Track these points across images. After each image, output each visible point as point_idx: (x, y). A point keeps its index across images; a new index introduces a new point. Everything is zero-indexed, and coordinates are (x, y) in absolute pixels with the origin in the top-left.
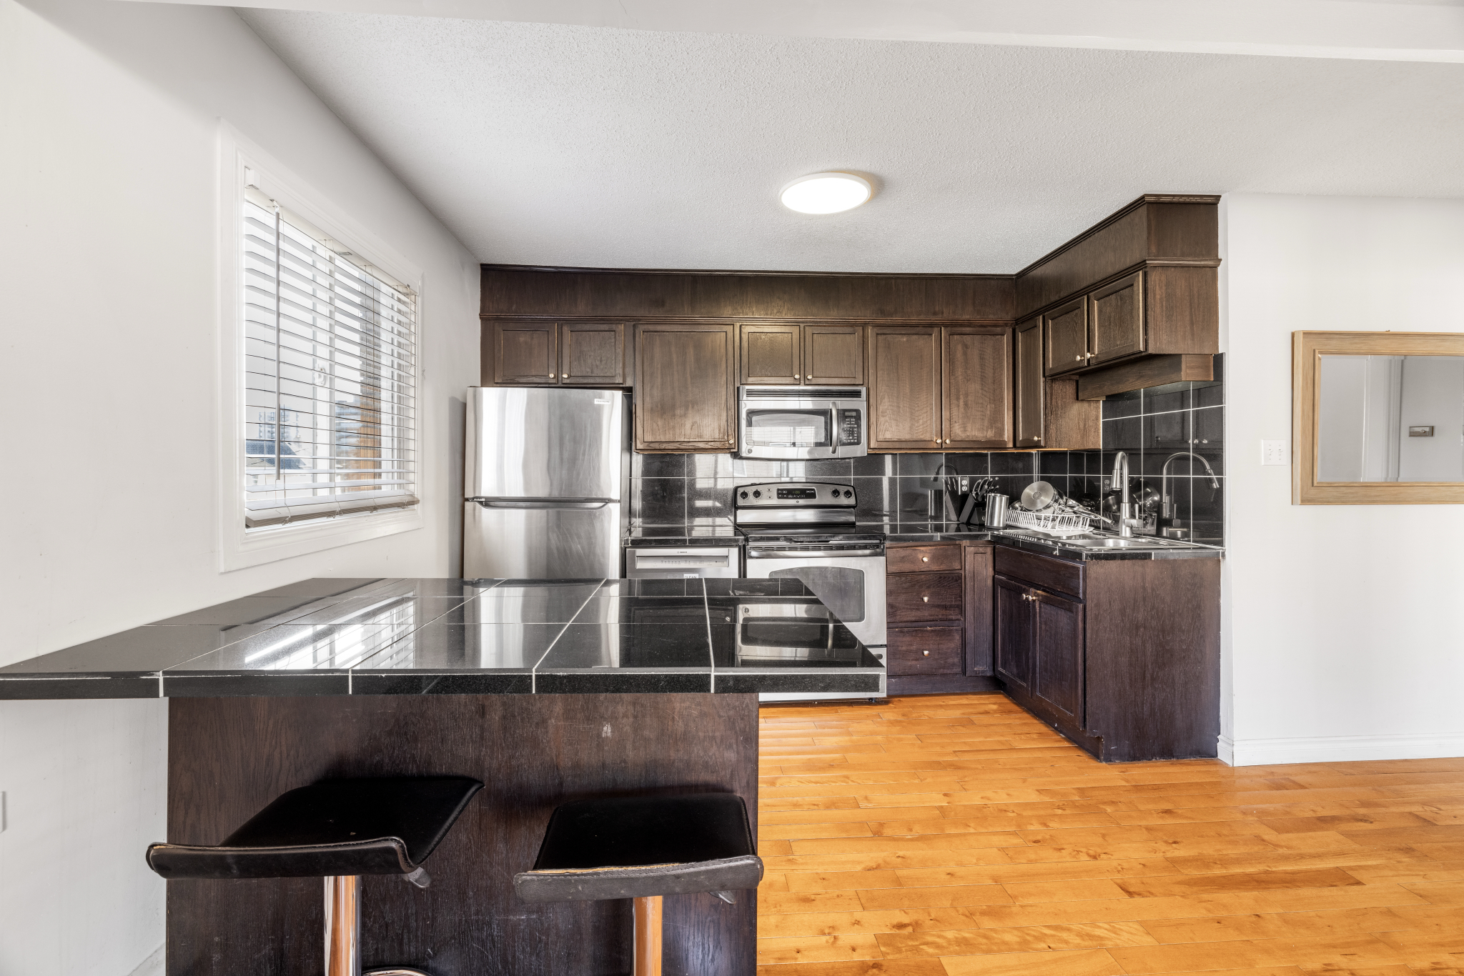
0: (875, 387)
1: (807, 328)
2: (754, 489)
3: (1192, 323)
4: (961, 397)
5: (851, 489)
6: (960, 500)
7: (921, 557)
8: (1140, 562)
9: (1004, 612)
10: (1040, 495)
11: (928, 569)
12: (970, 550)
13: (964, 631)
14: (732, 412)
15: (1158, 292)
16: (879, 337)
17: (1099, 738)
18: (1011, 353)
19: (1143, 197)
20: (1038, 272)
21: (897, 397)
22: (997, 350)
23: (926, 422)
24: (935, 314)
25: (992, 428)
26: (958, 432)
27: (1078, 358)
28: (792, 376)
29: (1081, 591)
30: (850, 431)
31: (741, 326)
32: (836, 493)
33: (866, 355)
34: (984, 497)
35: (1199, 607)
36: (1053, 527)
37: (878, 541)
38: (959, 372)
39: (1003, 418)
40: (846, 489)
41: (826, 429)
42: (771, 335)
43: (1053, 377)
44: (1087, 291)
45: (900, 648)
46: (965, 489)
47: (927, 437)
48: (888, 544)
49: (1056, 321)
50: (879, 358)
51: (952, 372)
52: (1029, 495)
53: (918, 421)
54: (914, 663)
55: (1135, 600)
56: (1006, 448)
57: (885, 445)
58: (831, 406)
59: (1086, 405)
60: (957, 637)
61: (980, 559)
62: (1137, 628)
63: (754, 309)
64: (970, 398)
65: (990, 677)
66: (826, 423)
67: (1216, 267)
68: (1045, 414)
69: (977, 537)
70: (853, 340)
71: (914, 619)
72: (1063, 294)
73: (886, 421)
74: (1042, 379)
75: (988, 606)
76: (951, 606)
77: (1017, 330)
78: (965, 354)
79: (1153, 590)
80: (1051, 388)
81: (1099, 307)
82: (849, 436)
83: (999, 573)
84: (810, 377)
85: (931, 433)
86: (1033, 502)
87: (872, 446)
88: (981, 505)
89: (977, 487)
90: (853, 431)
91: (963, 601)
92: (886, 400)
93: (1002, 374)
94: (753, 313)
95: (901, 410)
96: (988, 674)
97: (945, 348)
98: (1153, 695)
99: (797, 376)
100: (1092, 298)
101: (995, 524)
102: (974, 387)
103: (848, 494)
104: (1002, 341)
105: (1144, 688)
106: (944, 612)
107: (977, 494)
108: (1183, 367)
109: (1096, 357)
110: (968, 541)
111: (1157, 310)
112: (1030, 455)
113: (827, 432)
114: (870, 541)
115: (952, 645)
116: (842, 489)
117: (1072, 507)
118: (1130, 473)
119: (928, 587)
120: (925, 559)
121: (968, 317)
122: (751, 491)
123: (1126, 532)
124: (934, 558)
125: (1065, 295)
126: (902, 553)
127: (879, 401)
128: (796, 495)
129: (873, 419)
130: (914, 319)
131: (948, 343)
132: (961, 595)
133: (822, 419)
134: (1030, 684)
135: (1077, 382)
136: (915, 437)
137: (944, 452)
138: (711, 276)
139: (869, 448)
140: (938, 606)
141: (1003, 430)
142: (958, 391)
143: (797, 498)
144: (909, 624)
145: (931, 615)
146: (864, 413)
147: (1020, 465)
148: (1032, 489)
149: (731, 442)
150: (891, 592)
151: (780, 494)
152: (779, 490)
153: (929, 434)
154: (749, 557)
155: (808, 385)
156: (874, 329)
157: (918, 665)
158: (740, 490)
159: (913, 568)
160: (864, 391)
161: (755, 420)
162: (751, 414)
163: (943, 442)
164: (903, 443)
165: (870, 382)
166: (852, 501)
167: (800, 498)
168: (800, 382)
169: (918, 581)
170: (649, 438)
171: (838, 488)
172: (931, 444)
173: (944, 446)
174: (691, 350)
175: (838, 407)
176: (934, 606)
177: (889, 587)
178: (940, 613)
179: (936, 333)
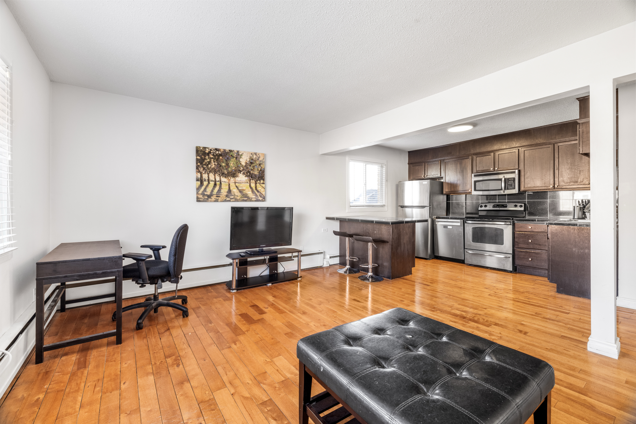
0: (523, 170)
1: (496, 153)
2: (485, 204)
7: (529, 227)
11: (532, 231)
14: (471, 182)
16: (526, 151)
23: (547, 179)
32: (516, 206)
33: (519, 159)
41: (501, 185)
50: (525, 159)
51: (559, 160)
53: (543, 180)
54: (526, 262)
57: (527, 189)
58: (502, 177)
70: (515, 154)
71: (526, 247)
73: (528, 181)
76: (542, 245)
84: (496, 169)
87: (522, 189)
90: (512, 185)
92: (529, 173)
95: (535, 176)
97: (556, 151)
103: (521, 206)
119: (532, 237)
121: (568, 137)
124: (534, 228)
126: (521, 225)
129: (522, 180)
131: (558, 149)
133: (500, 181)
138: (465, 142)
140: (537, 244)
145: (534, 247)
146: (516, 178)
149: (470, 190)
150: (516, 237)
151: (494, 206)
152: (494, 205)
153: (548, 184)
154: (466, 223)
155: (496, 171)
156: (523, 149)
157: (528, 263)
158: (480, 205)
159: (525, 230)
160: (517, 171)
161: (477, 183)
162: (475, 182)
163: (554, 187)
164: (536, 188)
165: (521, 168)
166: (522, 209)
167: (501, 207)
168: (493, 170)
169: (527, 235)
170: (447, 190)
171: (517, 204)
172: (549, 188)
173: (555, 188)
174: (459, 165)
175: (505, 178)
176: (535, 244)
177: (516, 236)
178: (538, 247)
179: (551, 146)
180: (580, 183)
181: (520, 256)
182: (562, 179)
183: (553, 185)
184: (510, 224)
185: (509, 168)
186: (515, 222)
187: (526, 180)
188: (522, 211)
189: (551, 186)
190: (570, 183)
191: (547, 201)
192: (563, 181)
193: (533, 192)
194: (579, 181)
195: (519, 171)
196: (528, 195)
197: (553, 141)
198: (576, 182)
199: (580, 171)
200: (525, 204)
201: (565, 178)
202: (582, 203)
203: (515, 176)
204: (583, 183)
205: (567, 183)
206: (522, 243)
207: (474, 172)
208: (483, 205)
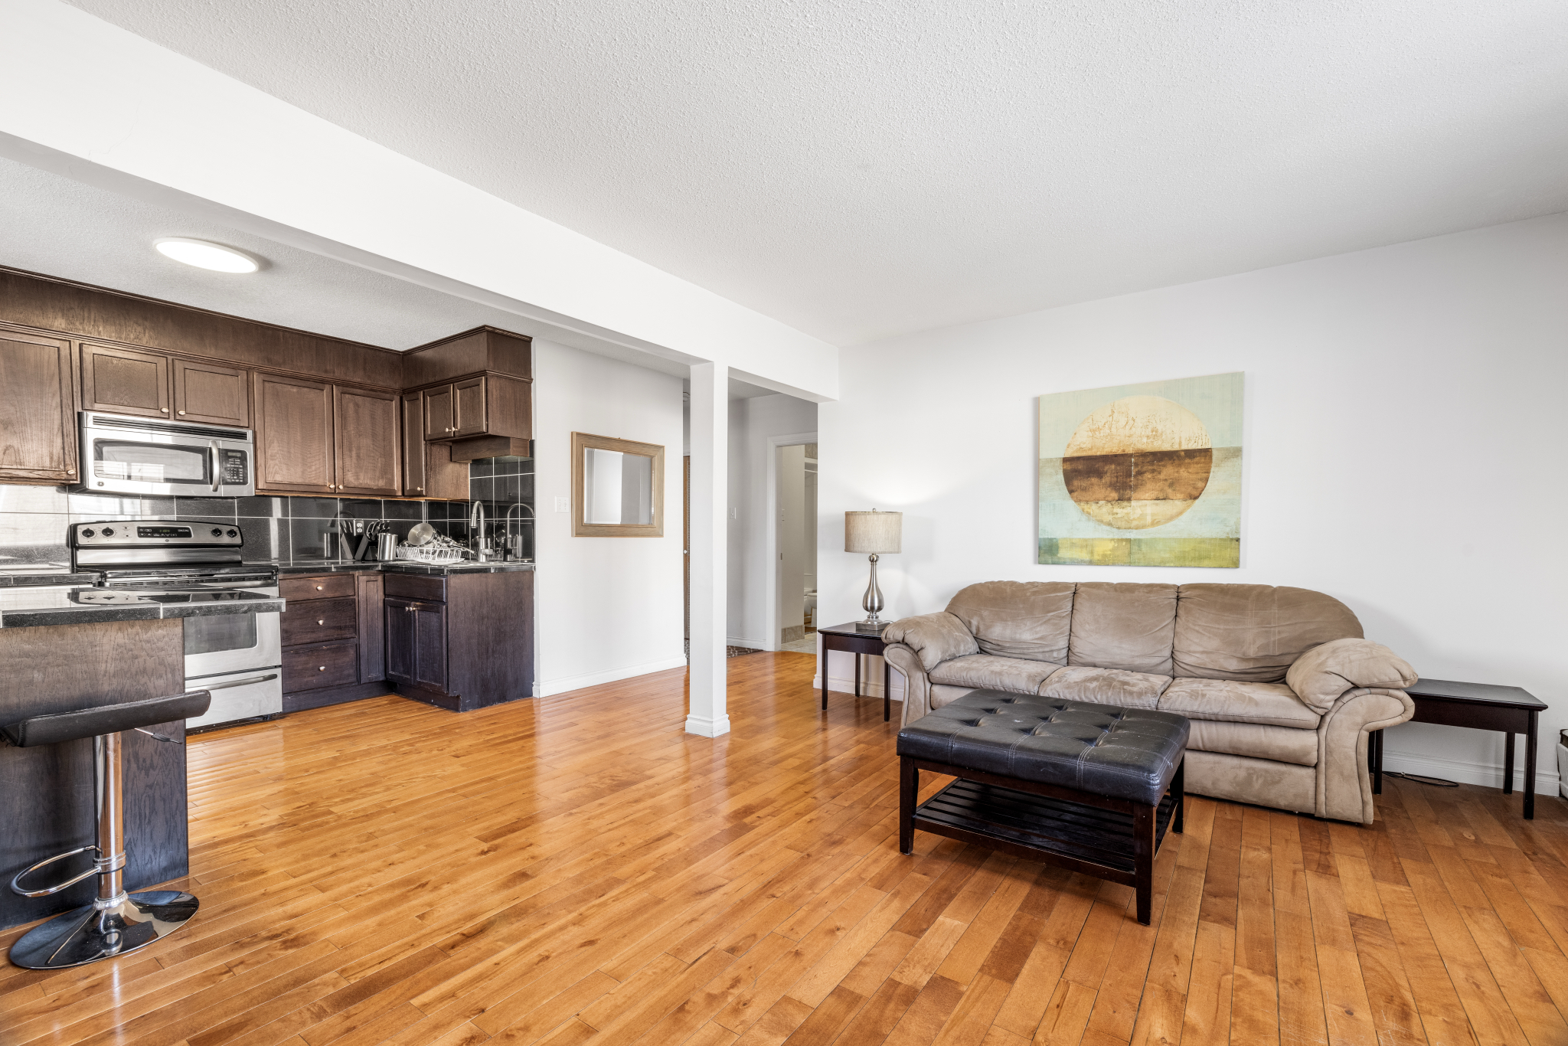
0: (262, 431)
1: (176, 362)
2: (104, 526)
3: (516, 418)
4: (354, 449)
5: (236, 529)
6: (355, 541)
7: (315, 587)
8: (484, 575)
9: (393, 626)
10: (423, 534)
11: (323, 596)
12: (363, 579)
13: (358, 647)
14: (71, 439)
15: (494, 393)
16: (266, 384)
17: (458, 697)
18: (399, 417)
19: (484, 326)
20: (420, 354)
21: (288, 443)
22: (387, 413)
23: (319, 468)
24: (326, 371)
25: (382, 478)
26: (351, 479)
27: (447, 430)
28: (158, 408)
29: (444, 597)
30: (234, 471)
31: (81, 345)
32: (217, 532)
33: (251, 400)
34: (376, 537)
35: (521, 602)
36: (434, 559)
37: (270, 574)
38: (351, 427)
39: (393, 470)
40: (229, 528)
41: (205, 467)
42: (126, 361)
43: (432, 442)
44: (454, 380)
45: (295, 668)
46: (360, 531)
47: (320, 482)
48: (280, 576)
49: (433, 398)
50: (267, 403)
51: (344, 426)
52: (414, 534)
53: (310, 467)
54: (310, 678)
55: (481, 601)
56: (396, 496)
57: (274, 487)
58: (210, 445)
59: (457, 465)
60: (352, 652)
61: (372, 586)
62: (483, 619)
63: (101, 329)
64: (362, 451)
65: (382, 681)
66: (204, 461)
67: (531, 383)
68: (426, 470)
69: (368, 568)
70: (237, 383)
71: (309, 641)
72: (438, 378)
73: (277, 465)
74: (423, 442)
75: (380, 624)
76: (346, 627)
77: (404, 399)
78: (357, 412)
79: (493, 593)
80: (431, 450)
81: (460, 395)
82: (234, 476)
83: (389, 596)
84: (182, 413)
85: (325, 479)
86: (417, 539)
87: (260, 487)
88: (374, 544)
89: (371, 528)
90: (238, 471)
91: (357, 621)
92: (276, 444)
93: (391, 434)
94: (99, 333)
95: (292, 456)
96: (381, 679)
97: (337, 404)
98: (494, 662)
99: (165, 410)
100: (456, 387)
101: (386, 558)
102: (366, 442)
103: (232, 533)
104: (391, 405)
105: (487, 658)
106: (339, 632)
107: (371, 534)
108: (511, 446)
109: (459, 431)
110: (361, 571)
111: (493, 405)
112: (420, 503)
113: (206, 470)
114: (261, 574)
115: (347, 659)
116: (225, 529)
117: (447, 542)
118: (485, 517)
119: (324, 612)
120: (320, 588)
121: (359, 380)
122: (98, 529)
123: (482, 558)
124: (328, 587)
125: (439, 379)
126: (296, 583)
127: (267, 445)
128: (164, 533)
129: (260, 461)
130: (305, 372)
131: (340, 400)
132: (354, 617)
133: (200, 456)
134: (412, 675)
135: (451, 447)
136: (307, 481)
137: (338, 497)
138: (30, 279)
139: (256, 488)
140: (334, 628)
141: (393, 480)
142: (351, 443)
143: (166, 537)
144: (305, 646)
145: (327, 636)
146: (250, 455)
147: (411, 511)
148: (417, 530)
149: (70, 472)
150: (285, 619)
151: (142, 533)
152: (141, 528)
153: (322, 479)
155: (182, 420)
156: (260, 377)
157: (314, 680)
158: (81, 528)
159: (307, 596)
160: (250, 434)
162: (102, 443)
163: (336, 487)
164: (295, 486)
165: (257, 426)
166: (237, 540)
167: (170, 537)
168: (170, 416)
169: (312, 607)
171: (219, 527)
172: (324, 489)
173: (337, 491)
175: (220, 447)
176: (329, 628)
178: (336, 633)
179: (327, 389)
183: (334, 484)
187: (271, 463)
188: (235, 546)
189: (330, 487)
195: (254, 435)
203: (247, 446)
206: (299, 632)
208: (96, 528)
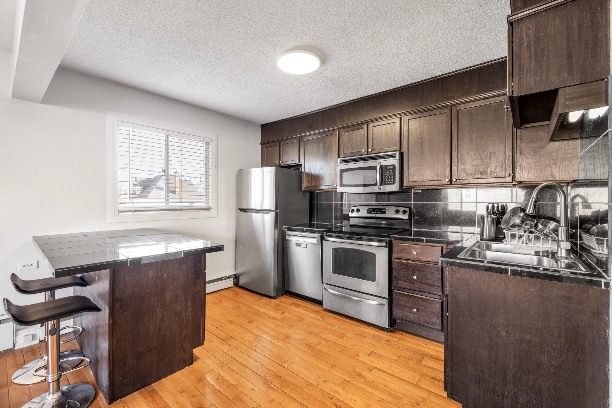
0: (407, 151)
1: (370, 125)
2: (357, 208)
5: (407, 210)
10: (512, 217)
11: (418, 259)
14: (336, 171)
16: (410, 121)
21: (421, 156)
24: (448, 99)
30: (388, 177)
32: (397, 211)
53: (435, 169)
57: (412, 184)
58: (376, 164)
60: (438, 306)
71: (409, 288)
73: (415, 170)
76: (434, 286)
78: (471, 121)
82: (389, 180)
84: (370, 150)
86: (506, 222)
87: (405, 185)
90: (391, 177)
95: (423, 163)
97: (454, 120)
99: (364, 150)
103: (404, 212)
106: (429, 288)
110: (446, 245)
111: (522, 56)
115: (434, 310)
116: (402, 209)
119: (418, 270)
120: (416, 253)
124: (422, 253)
128: (376, 211)
129: (405, 169)
131: (457, 116)
140: (425, 284)
145: (421, 288)
146: (397, 167)
149: (335, 185)
150: (395, 269)
151: (369, 211)
152: (369, 209)
153: (442, 176)
154: (325, 240)
155: (370, 154)
156: (407, 118)
157: (411, 317)
158: (352, 208)
159: (408, 256)
160: (397, 154)
161: (344, 174)
162: (342, 171)
163: (451, 180)
164: (426, 182)
165: (404, 150)
166: (406, 216)
167: (378, 213)
168: (366, 153)
169: (411, 265)
170: (307, 185)
171: (399, 208)
172: (444, 182)
173: (453, 183)
174: (321, 145)
175: (382, 165)
176: (422, 283)
177: (394, 266)
178: (426, 288)
179: (447, 111)
180: (490, 174)
181: (400, 303)
182: (463, 167)
183: (450, 178)
184: (386, 246)
185: (387, 149)
186: (394, 241)
187: (411, 170)
188: (406, 220)
189: (447, 180)
190: (474, 174)
191: (440, 205)
192: (465, 171)
193: (421, 190)
194: (489, 171)
195: (401, 154)
196: (414, 193)
197: (449, 103)
198: (485, 173)
199: (490, 153)
200: (410, 209)
201: (468, 166)
202: (492, 210)
203: (395, 161)
204: (495, 175)
205: (471, 174)
206: (403, 280)
207: (341, 156)
208: (355, 208)
